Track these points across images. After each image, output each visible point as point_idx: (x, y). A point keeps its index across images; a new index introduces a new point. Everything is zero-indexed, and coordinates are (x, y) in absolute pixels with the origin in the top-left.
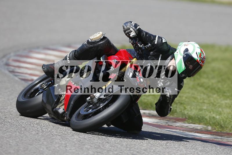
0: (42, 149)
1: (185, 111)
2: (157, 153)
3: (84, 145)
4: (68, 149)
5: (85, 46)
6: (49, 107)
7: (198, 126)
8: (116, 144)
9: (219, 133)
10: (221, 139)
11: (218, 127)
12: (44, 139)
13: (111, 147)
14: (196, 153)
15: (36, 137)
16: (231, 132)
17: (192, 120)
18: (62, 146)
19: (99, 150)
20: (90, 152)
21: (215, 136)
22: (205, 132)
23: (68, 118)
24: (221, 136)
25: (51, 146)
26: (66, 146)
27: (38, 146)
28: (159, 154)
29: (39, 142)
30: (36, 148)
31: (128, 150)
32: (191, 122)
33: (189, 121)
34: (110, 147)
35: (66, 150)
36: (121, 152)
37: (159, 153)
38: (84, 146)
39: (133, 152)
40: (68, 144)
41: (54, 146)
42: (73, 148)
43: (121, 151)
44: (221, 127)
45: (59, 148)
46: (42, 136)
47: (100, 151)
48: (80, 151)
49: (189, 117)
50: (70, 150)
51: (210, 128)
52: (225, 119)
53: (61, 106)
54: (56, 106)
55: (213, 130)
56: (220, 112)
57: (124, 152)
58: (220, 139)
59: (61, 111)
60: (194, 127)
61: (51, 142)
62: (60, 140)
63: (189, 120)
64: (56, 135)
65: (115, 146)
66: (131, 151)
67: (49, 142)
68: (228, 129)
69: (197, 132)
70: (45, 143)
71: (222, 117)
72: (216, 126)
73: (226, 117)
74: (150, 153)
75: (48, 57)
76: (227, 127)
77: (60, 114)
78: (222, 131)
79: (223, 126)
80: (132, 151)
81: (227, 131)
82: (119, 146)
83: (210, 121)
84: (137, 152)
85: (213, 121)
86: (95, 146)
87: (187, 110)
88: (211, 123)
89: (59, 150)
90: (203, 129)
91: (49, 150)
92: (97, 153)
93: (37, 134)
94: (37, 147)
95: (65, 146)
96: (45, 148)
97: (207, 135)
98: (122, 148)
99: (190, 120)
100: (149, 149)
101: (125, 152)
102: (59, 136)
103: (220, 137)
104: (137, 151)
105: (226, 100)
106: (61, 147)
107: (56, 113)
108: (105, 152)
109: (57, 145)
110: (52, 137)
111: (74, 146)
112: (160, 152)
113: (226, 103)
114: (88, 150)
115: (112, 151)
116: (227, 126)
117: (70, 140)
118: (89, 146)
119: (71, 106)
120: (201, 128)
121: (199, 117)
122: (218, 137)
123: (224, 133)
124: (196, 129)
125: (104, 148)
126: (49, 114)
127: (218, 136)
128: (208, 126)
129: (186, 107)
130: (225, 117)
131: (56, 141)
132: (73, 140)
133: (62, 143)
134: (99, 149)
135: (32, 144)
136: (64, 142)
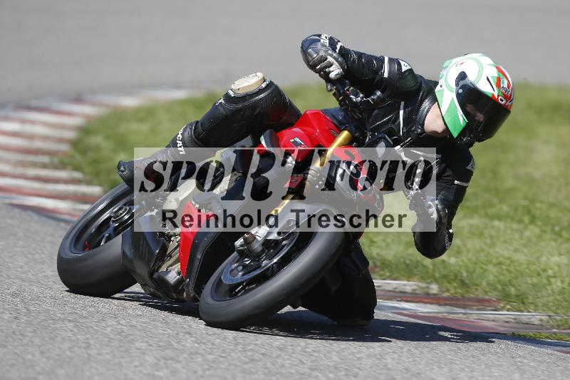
0: (29, 357)
1: (372, 248)
2: (311, 355)
3: (132, 341)
4: (93, 352)
5: (221, 109)
6: (141, 269)
7: (405, 285)
8: (210, 335)
9: (459, 299)
10: (464, 314)
11: (455, 285)
12: (35, 331)
13: (198, 343)
14: (405, 350)
15: (14, 326)
16: (487, 297)
17: (390, 271)
18: (79, 348)
19: (169, 353)
20: (147, 358)
21: (448, 308)
22: (425, 298)
23: (192, 295)
24: (464, 307)
25: (51, 346)
26: (88, 347)
27: (20, 348)
28: (316, 356)
29: (21, 340)
30: (16, 353)
31: (240, 351)
32: (388, 274)
33: (382, 272)
34: (197, 345)
35: (90, 355)
36: (224, 355)
37: (316, 354)
38: (133, 344)
39: (251, 355)
40: (92, 342)
41: (59, 348)
42: (104, 351)
43: (223, 353)
44: (463, 284)
45: (71, 352)
46: (30, 323)
47: (171, 355)
48: (123, 357)
49: (383, 263)
50: (99, 354)
51: (434, 289)
52: (470, 265)
53: (171, 265)
54: (160, 266)
55: (443, 292)
56: (459, 247)
57: (229, 355)
58: (461, 316)
59: (173, 276)
60: (395, 286)
61: (50, 339)
62: (71, 331)
63: (383, 269)
64: (63, 320)
65: (209, 341)
66: (249, 351)
67: (47, 339)
68: (479, 288)
69: (405, 299)
70: (37, 341)
71: (463, 261)
72: (449, 283)
73: (474, 259)
74: (294, 355)
75: (28, 129)
76: (476, 285)
77: (172, 286)
78: (466, 295)
79: (467, 281)
80: (249, 354)
81: (476, 293)
82: (218, 341)
83: (434, 271)
84: (263, 354)
85: (442, 270)
86: (160, 344)
87: (378, 247)
88: (437, 275)
89: (71, 358)
90: (418, 292)
91: (48, 358)
92: (166, 359)
93: (16, 318)
94: (17, 351)
95: (84, 345)
96: (37, 354)
97: (429, 306)
98: (225, 345)
99: (386, 270)
100: (292, 346)
101: (233, 354)
102: (70, 321)
103: (462, 311)
104: (263, 351)
105: (471, 217)
106: (76, 349)
107: (161, 283)
108: (185, 358)
109: (67, 345)
110: (53, 324)
111: (107, 346)
112: (319, 352)
113: (471, 226)
114: (143, 353)
115: (201, 354)
116: (478, 283)
117: (96, 331)
118: (145, 344)
119: (197, 263)
120: (414, 290)
121: (408, 262)
122: (455, 309)
123: (470, 299)
124: (401, 292)
125: (181, 347)
126: (143, 286)
127: (456, 307)
128: (430, 283)
129: (375, 239)
130: (470, 260)
131: (64, 334)
132: (105, 332)
133: (78, 339)
134: (168, 351)
135: (4, 343)
136: (83, 337)
